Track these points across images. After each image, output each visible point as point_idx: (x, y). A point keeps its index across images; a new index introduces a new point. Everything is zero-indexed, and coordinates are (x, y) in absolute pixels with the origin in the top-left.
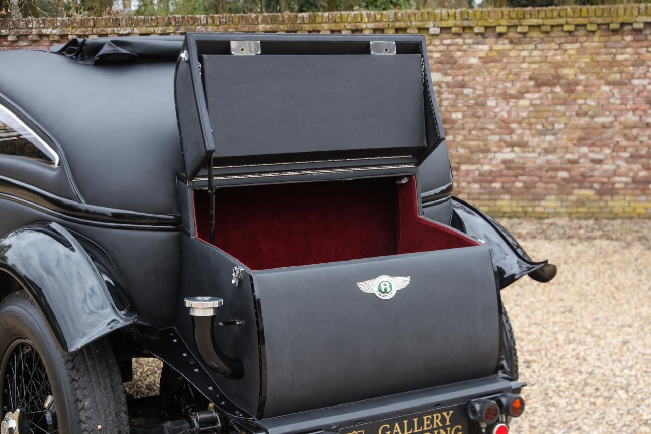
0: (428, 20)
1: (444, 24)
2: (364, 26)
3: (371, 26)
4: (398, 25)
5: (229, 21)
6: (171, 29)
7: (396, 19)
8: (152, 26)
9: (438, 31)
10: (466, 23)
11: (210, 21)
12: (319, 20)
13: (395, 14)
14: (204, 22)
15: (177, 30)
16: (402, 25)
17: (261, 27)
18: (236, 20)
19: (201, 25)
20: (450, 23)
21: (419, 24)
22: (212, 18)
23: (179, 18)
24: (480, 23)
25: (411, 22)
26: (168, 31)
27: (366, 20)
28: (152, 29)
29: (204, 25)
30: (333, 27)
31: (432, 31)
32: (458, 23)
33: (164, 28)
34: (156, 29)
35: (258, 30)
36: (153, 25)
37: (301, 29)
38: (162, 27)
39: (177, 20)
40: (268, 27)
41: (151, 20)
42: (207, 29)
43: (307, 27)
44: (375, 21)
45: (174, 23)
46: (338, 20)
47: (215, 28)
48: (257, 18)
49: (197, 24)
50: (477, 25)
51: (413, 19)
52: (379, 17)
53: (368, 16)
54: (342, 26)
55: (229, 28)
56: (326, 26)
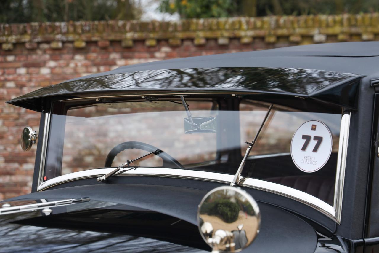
0: (313, 27)
1: (330, 31)
2: (242, 33)
3: (251, 33)
4: (280, 32)
5: (93, 29)
6: (26, 38)
7: (278, 26)
8: (4, 35)
9: (323, 38)
10: (354, 30)
11: (71, 29)
12: (193, 27)
13: (277, 21)
14: (64, 30)
15: (34, 38)
16: (284, 32)
17: (129, 35)
18: (101, 28)
19: (61, 33)
20: (337, 29)
21: (303, 31)
22: (74, 26)
23: (35, 26)
24: (370, 29)
25: (294, 29)
26: (23, 40)
27: (245, 27)
28: (4, 39)
29: (64, 34)
30: (209, 34)
31: (317, 38)
32: (346, 29)
33: (19, 37)
34: (10, 39)
35: (126, 39)
36: (6, 33)
37: (174, 38)
38: (16, 35)
39: (34, 28)
40: (137, 35)
41: (4, 28)
42: (67, 38)
43: (180, 35)
44: (255, 28)
45: (29, 32)
46: (215, 27)
47: (77, 37)
48: (124, 26)
49: (56, 32)
50: (366, 32)
51: (296, 25)
52: (259, 24)
53: (248, 23)
54: (218, 34)
55: (93, 36)
56: (201, 34)
